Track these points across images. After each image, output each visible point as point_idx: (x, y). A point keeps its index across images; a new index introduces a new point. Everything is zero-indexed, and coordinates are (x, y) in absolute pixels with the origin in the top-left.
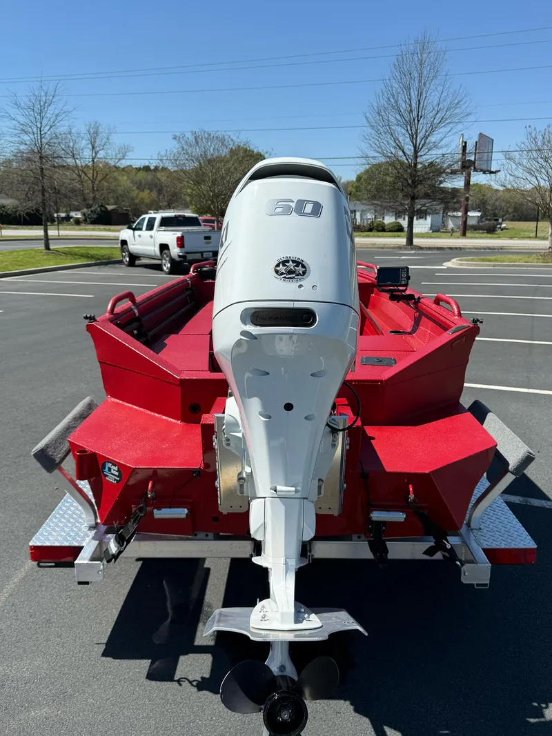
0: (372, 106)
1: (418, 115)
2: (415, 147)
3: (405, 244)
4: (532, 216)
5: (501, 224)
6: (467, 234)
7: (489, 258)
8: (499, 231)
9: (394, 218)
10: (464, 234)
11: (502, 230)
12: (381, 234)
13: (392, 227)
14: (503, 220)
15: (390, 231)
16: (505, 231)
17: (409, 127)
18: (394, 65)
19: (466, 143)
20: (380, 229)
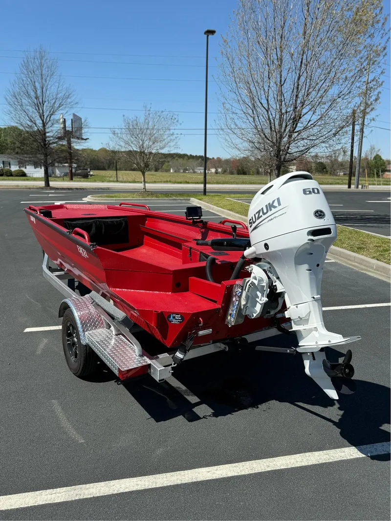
0: (9, 91)
1: (43, 101)
2: (43, 121)
3: (44, 185)
4: (102, 167)
5: (90, 172)
6: (74, 179)
7: (111, 195)
8: (89, 176)
9: (18, 167)
10: (72, 179)
11: (91, 176)
12: (10, 178)
13: (18, 173)
14: (90, 170)
15: (16, 176)
16: (93, 177)
17: (37, 108)
18: (22, 64)
19: (65, 119)
20: (9, 174)
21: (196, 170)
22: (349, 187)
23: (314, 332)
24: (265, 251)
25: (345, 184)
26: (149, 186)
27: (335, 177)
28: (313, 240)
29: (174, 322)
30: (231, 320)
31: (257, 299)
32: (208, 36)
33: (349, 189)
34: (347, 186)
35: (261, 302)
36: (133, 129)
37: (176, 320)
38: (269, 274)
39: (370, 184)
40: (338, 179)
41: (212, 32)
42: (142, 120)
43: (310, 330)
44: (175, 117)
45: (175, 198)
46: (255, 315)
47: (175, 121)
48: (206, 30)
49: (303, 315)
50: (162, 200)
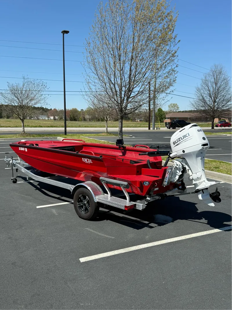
21: (40, 118)
22: (149, 129)
23: (203, 183)
24: (183, 153)
25: (146, 127)
26: (27, 129)
27: (135, 123)
28: (203, 148)
29: (146, 185)
30: (165, 183)
31: (177, 174)
32: (64, 34)
33: (149, 130)
34: (148, 128)
35: (179, 175)
36: (14, 91)
37: (146, 184)
38: (182, 163)
39: (161, 127)
40: (138, 124)
41: (67, 32)
42: (21, 85)
43: (202, 182)
44: (45, 84)
45: (46, 137)
46: (175, 181)
47: (44, 87)
48: (63, 30)
49: (199, 176)
50: (38, 138)
